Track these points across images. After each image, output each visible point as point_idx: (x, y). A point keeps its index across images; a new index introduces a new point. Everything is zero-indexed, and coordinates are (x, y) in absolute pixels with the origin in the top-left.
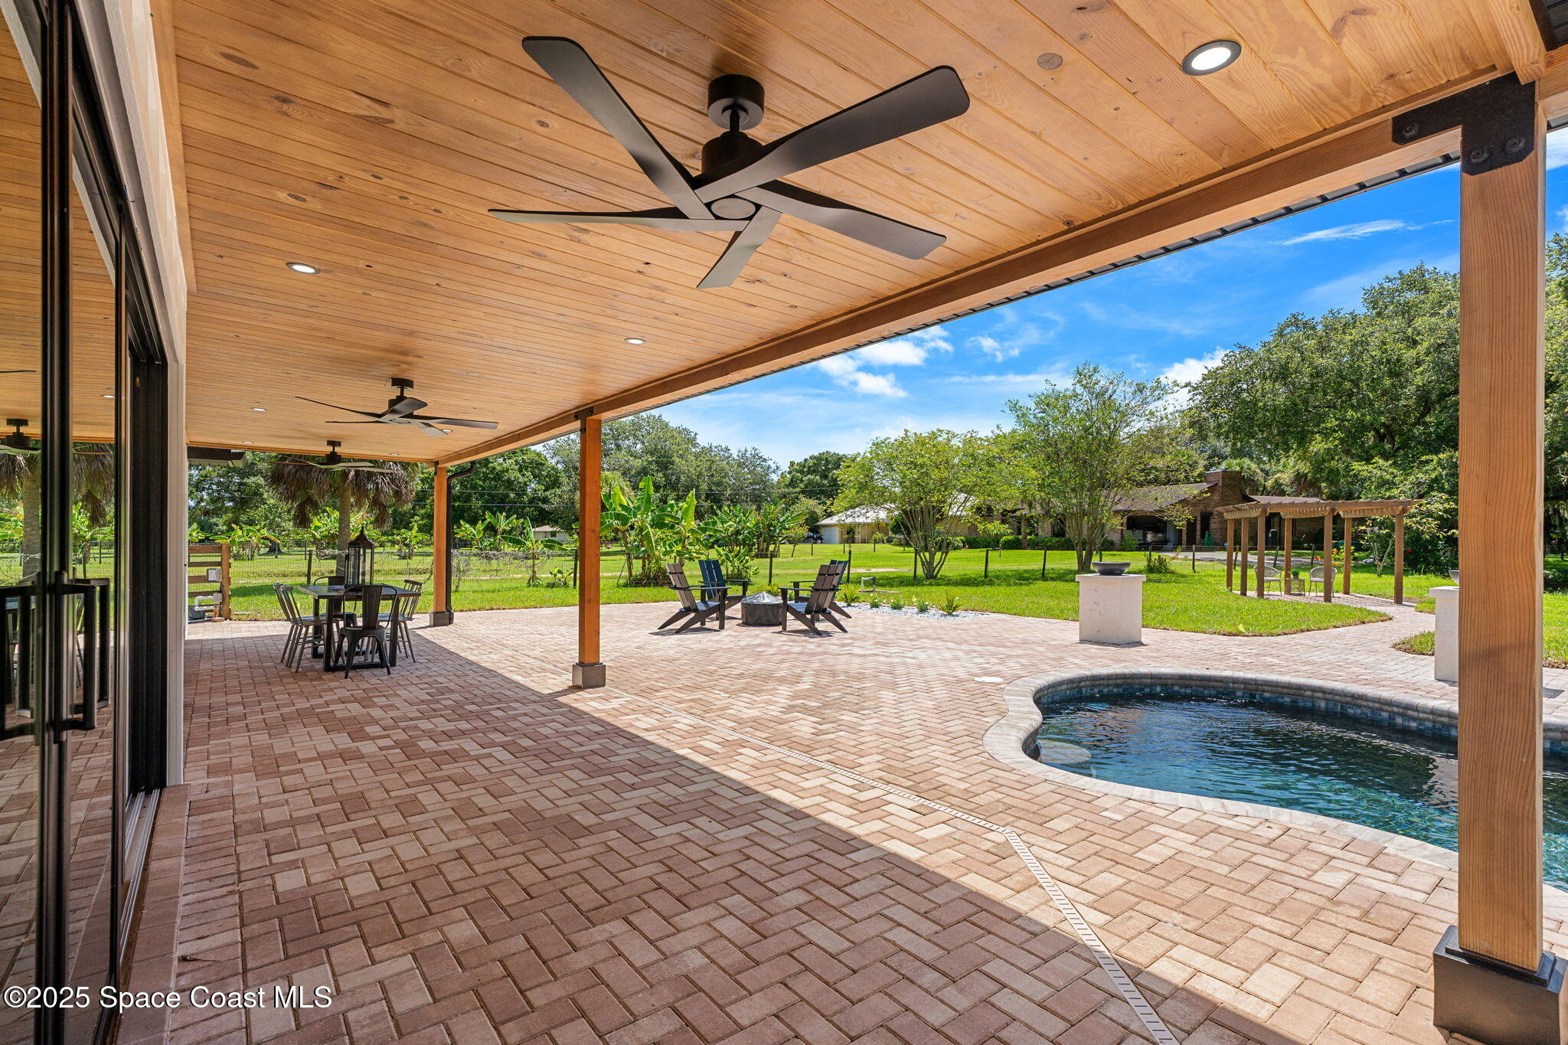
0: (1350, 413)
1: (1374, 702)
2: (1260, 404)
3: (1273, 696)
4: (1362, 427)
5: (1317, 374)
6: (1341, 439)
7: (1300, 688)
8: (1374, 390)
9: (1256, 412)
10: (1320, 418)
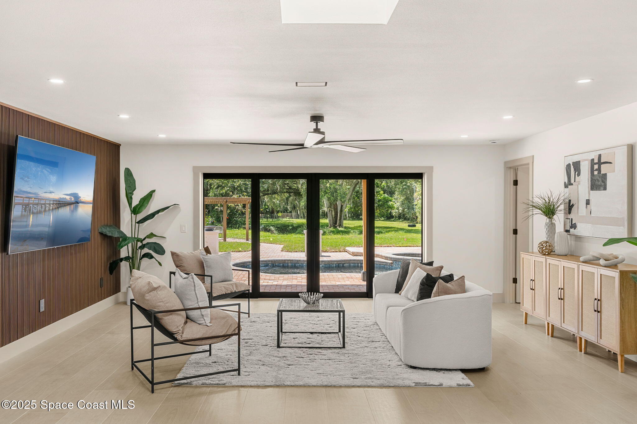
1: (302, 261)
3: (278, 264)
7: (285, 260)
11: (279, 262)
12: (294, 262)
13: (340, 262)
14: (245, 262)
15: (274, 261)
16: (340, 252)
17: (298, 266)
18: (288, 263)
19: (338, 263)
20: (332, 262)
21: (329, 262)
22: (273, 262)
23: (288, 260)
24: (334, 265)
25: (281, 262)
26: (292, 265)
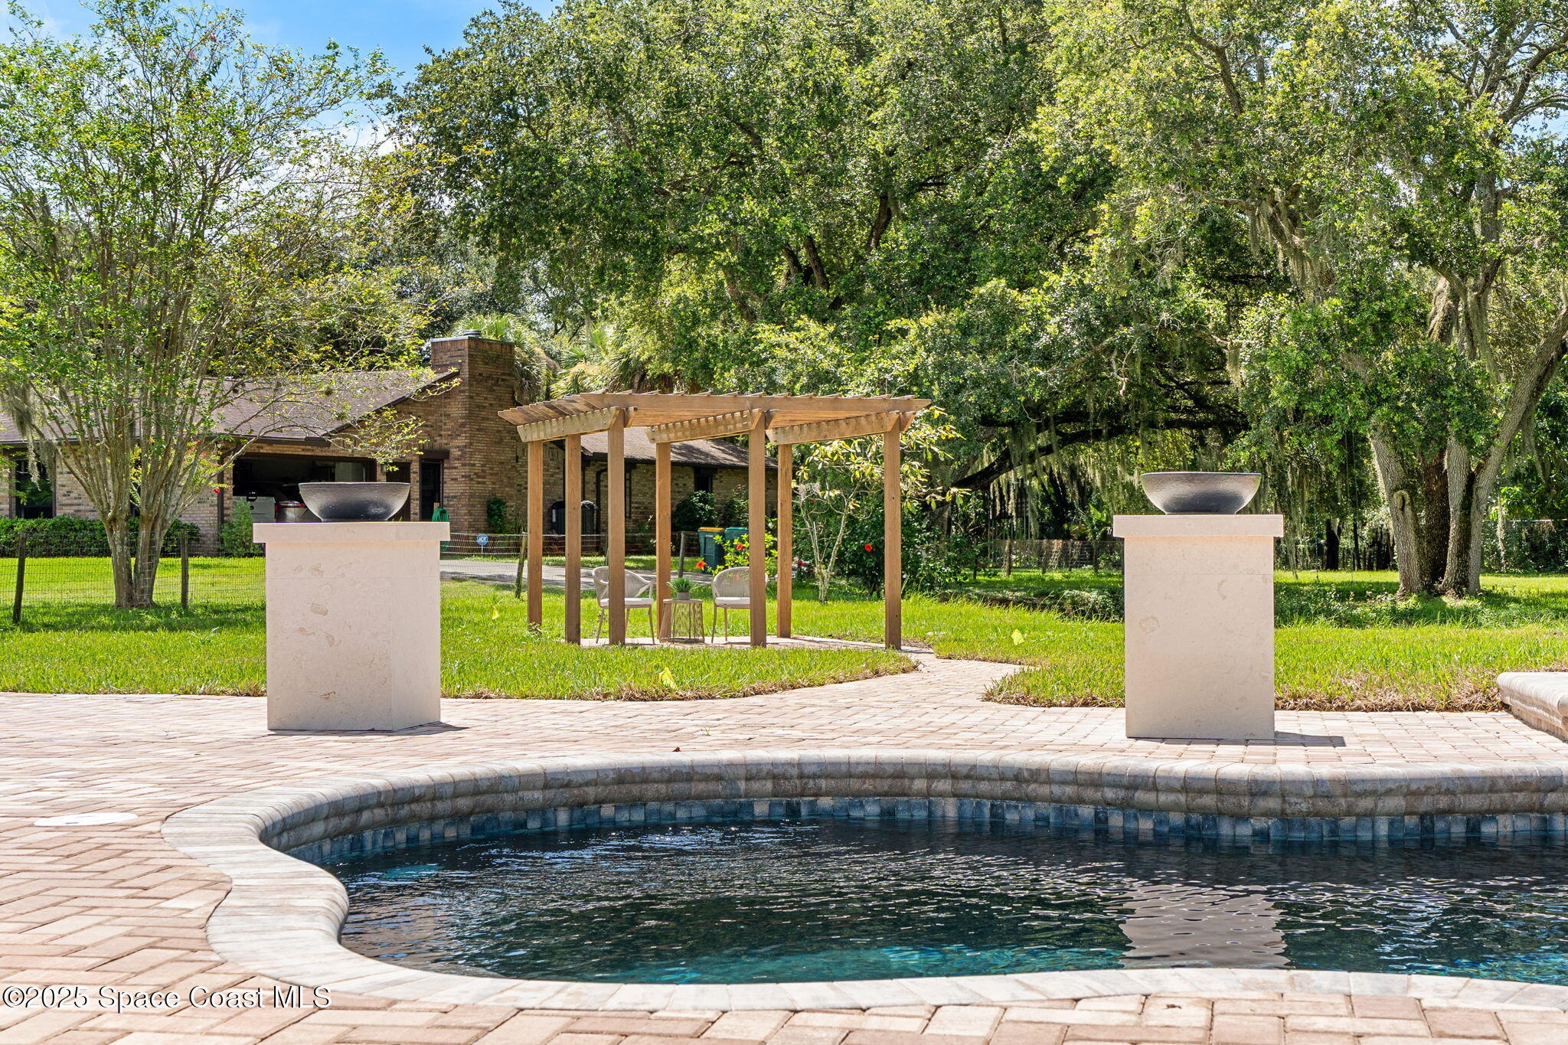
0: (749, 204)
2: (563, 160)
4: (772, 243)
5: (677, 102)
6: (729, 269)
8: (790, 154)
9: (555, 184)
10: (689, 210)
11: (842, 784)
12: (984, 787)
13: (1443, 802)
14: (502, 777)
15: (801, 776)
16: (1449, 708)
17: (1030, 828)
18: (928, 794)
19: (1425, 804)
20: (1364, 794)
21: (1328, 796)
22: (787, 786)
23: (933, 772)
24: (1383, 829)
25: (868, 785)
26: (968, 811)
